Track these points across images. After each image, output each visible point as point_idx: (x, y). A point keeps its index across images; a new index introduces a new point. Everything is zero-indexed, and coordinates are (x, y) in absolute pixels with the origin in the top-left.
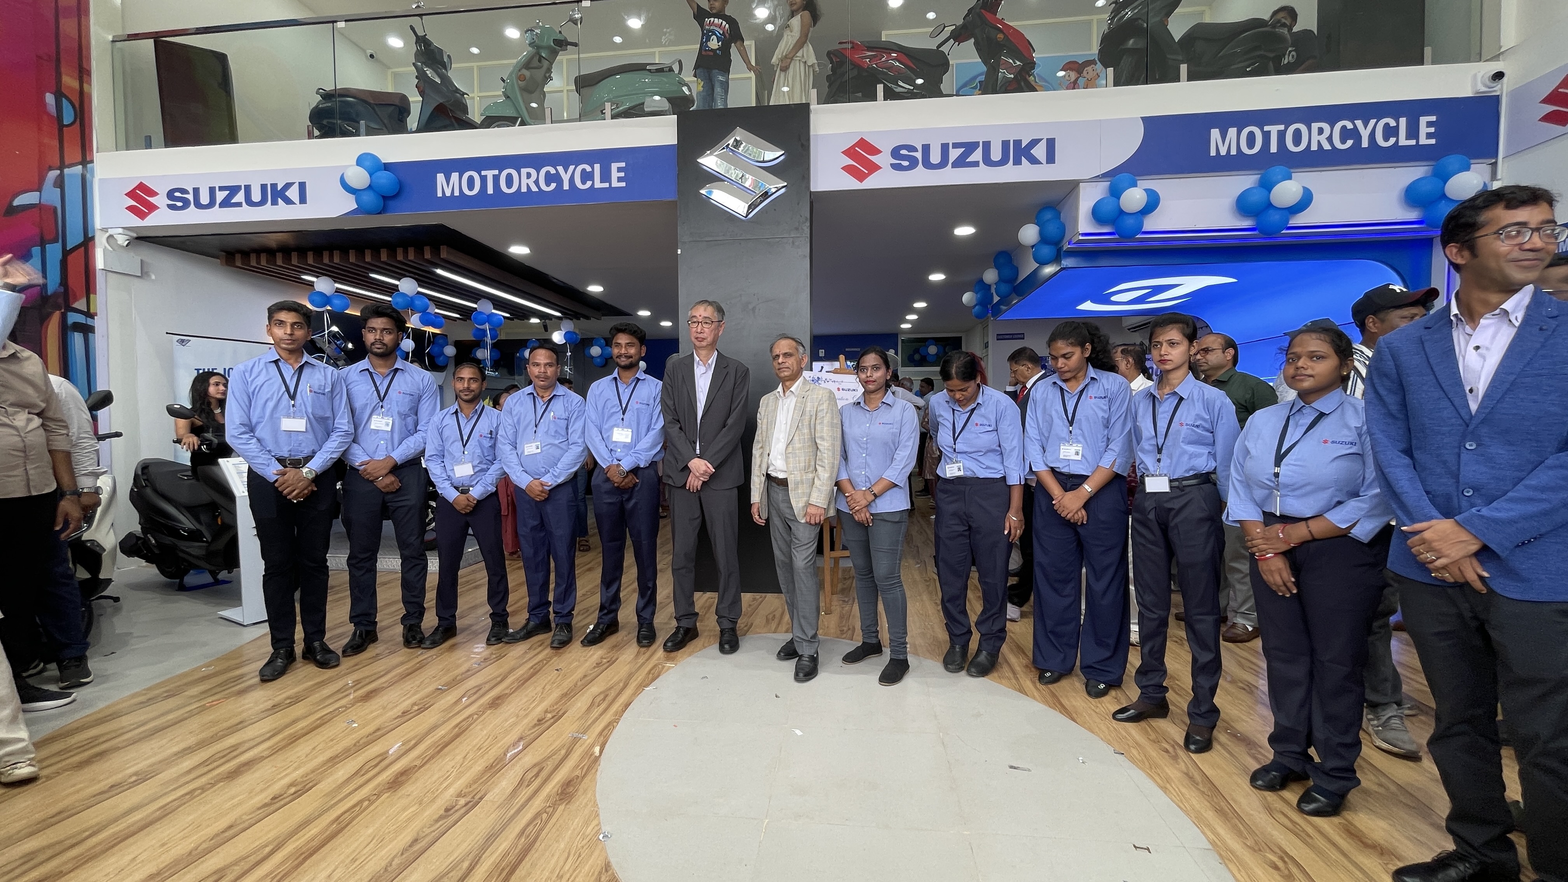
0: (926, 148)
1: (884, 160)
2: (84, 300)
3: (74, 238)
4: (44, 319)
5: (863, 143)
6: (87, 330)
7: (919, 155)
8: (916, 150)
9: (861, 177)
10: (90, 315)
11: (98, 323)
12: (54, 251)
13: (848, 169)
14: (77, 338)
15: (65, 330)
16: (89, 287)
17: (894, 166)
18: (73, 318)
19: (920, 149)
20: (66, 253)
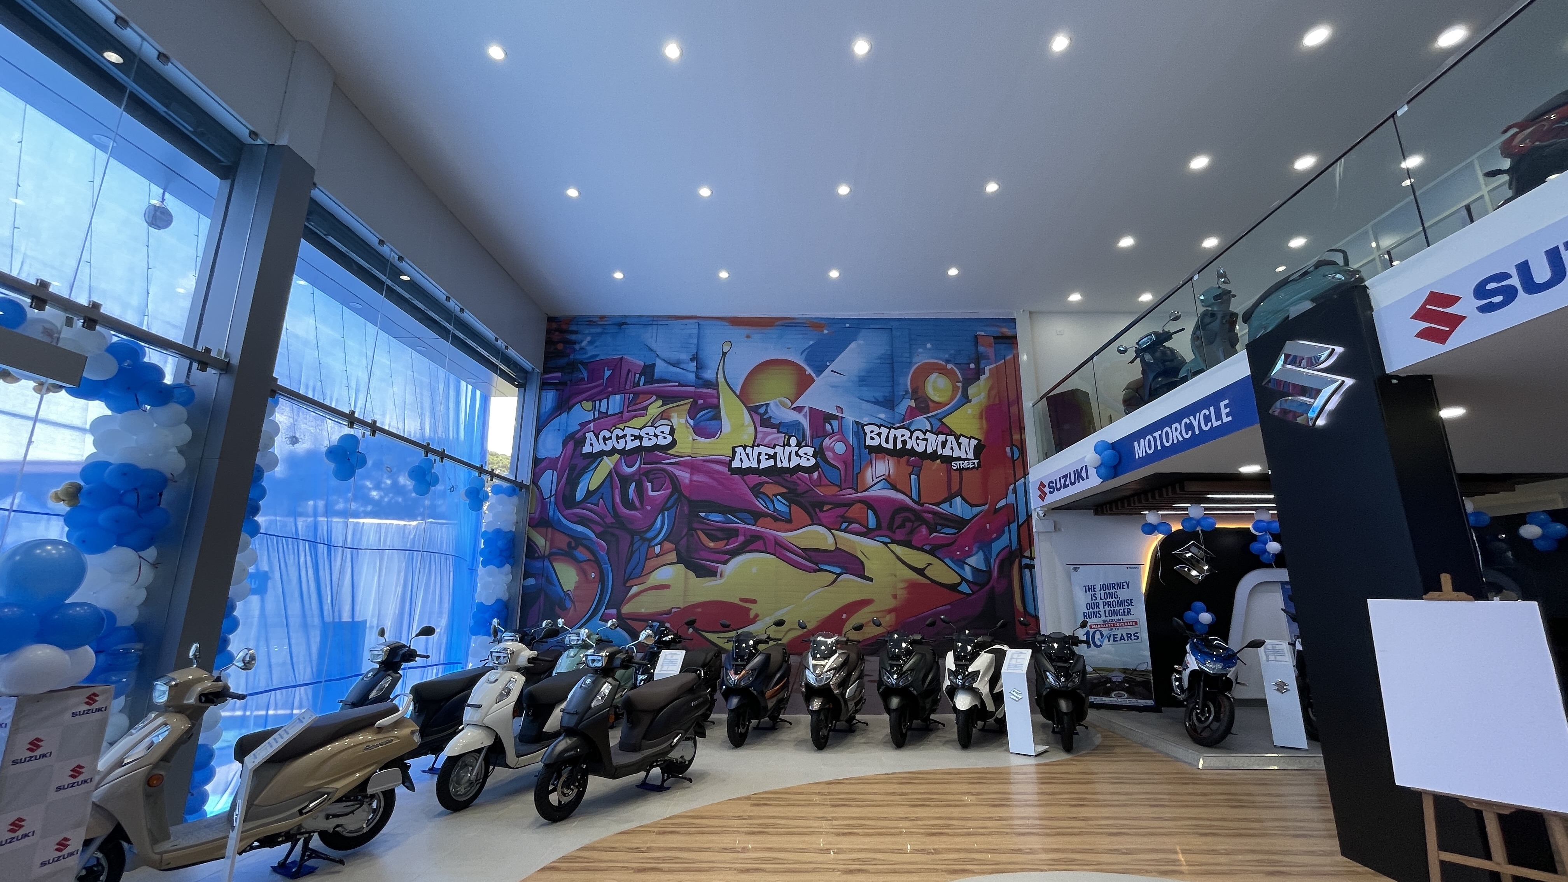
0: (1524, 269)
1: (1467, 306)
2: (1029, 551)
3: (1022, 518)
4: (1012, 564)
5: (1436, 298)
6: (1031, 567)
7: (1515, 281)
8: (1507, 276)
9: (1441, 337)
10: (1032, 558)
11: (1036, 563)
12: (1014, 526)
13: (1424, 334)
14: (1027, 572)
15: (1021, 568)
16: (1031, 544)
17: (1483, 309)
18: (1025, 561)
19: (1514, 272)
20: (1019, 526)
